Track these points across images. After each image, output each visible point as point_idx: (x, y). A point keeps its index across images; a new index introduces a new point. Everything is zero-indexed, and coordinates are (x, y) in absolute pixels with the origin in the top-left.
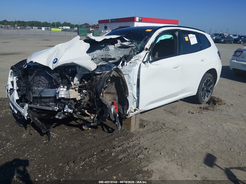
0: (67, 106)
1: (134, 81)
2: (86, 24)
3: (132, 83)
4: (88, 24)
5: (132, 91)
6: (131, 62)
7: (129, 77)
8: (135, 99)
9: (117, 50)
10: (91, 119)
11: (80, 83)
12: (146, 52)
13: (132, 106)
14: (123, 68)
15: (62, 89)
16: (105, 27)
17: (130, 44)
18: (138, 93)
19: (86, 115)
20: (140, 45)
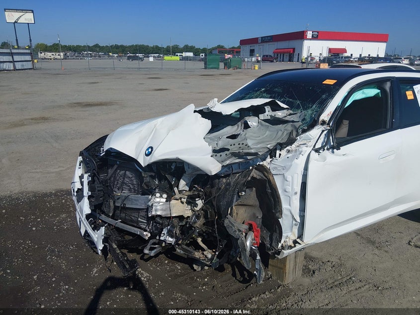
0: (165, 231)
1: (295, 187)
2: (219, 47)
3: (290, 191)
4: (222, 47)
5: (290, 205)
6: (290, 149)
7: (285, 179)
8: (296, 221)
9: (262, 128)
10: (207, 258)
11: (190, 190)
12: (322, 128)
13: (289, 234)
14: (273, 162)
15: (158, 200)
16: (251, 50)
17: (290, 115)
18: (303, 209)
19: (198, 248)
20: (310, 112)
